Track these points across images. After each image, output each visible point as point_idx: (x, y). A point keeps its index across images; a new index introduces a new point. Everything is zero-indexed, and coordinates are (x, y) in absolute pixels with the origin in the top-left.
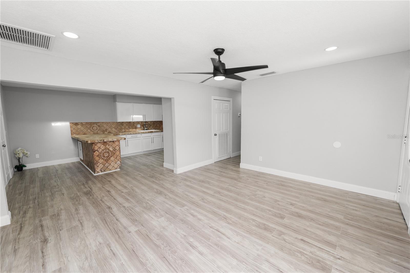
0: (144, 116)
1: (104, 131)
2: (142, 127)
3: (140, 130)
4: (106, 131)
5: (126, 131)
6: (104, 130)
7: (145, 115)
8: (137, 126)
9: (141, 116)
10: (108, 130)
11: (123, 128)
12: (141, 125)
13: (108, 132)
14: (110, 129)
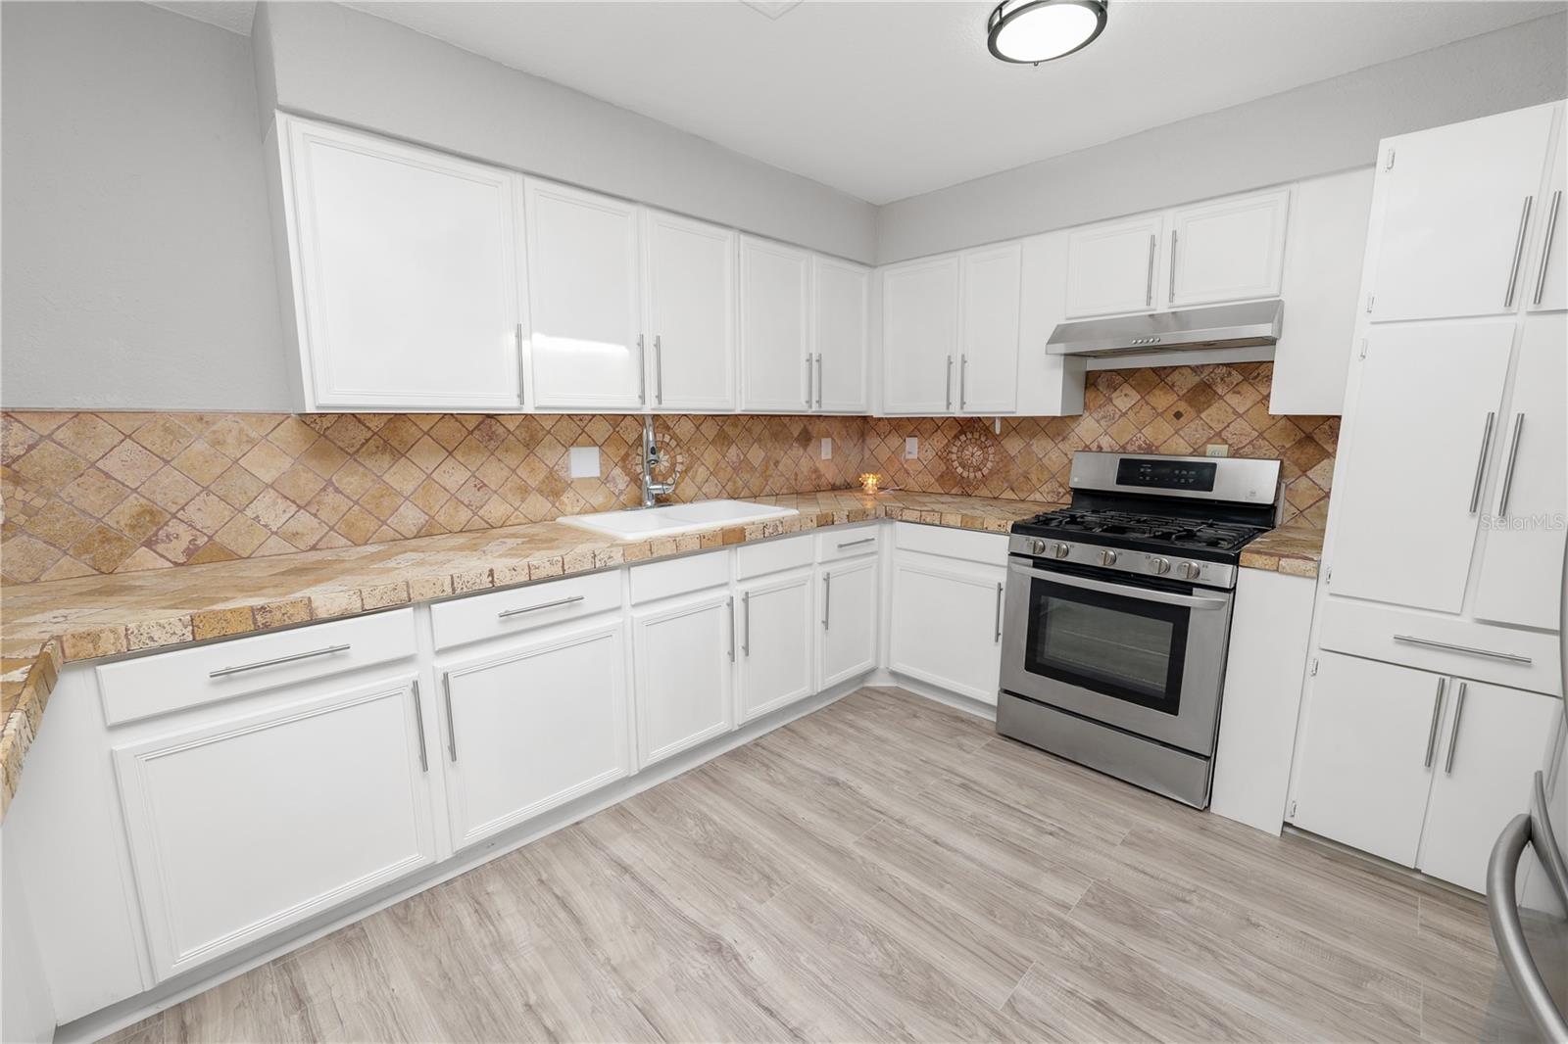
0: (650, 354)
1: (106, 536)
2: (618, 471)
3: (595, 510)
4: (149, 544)
5: (441, 518)
6: (121, 517)
7: (657, 345)
8: (568, 469)
9: (619, 354)
10: (174, 527)
11: (408, 488)
12: (602, 452)
13: (176, 550)
14: (207, 515)
